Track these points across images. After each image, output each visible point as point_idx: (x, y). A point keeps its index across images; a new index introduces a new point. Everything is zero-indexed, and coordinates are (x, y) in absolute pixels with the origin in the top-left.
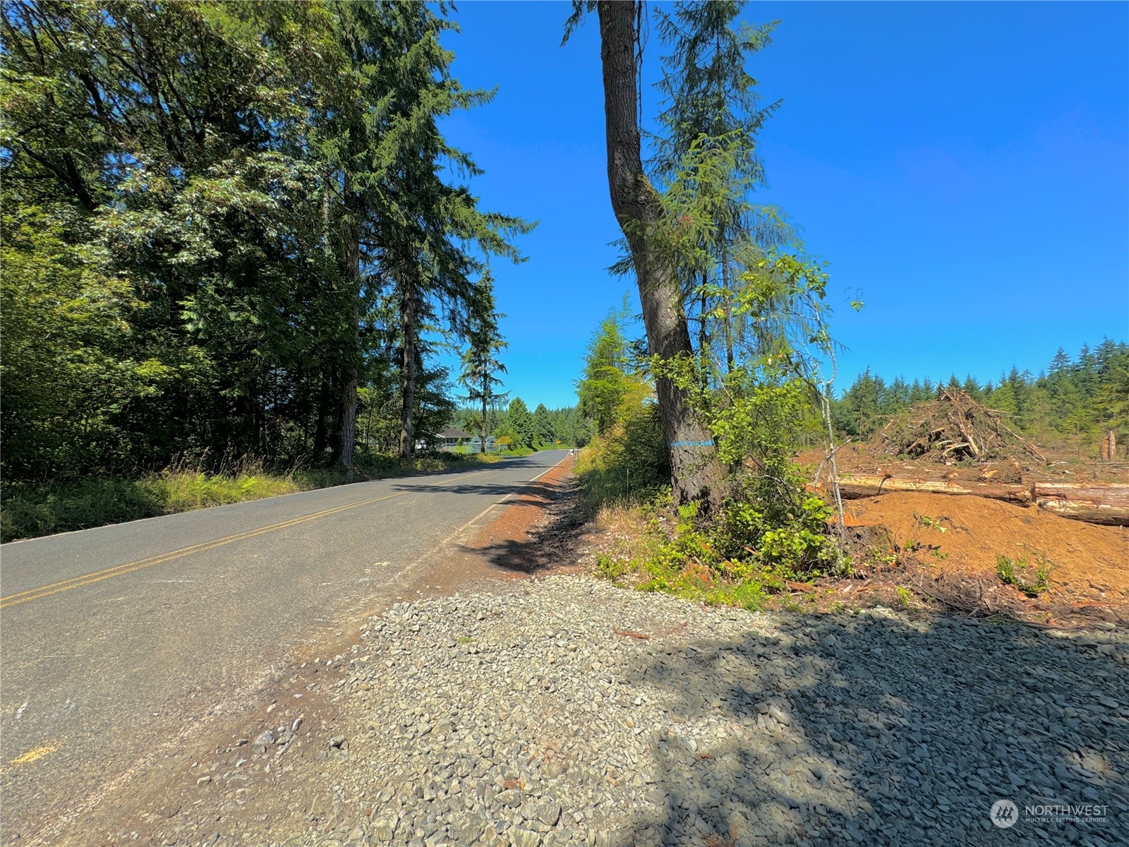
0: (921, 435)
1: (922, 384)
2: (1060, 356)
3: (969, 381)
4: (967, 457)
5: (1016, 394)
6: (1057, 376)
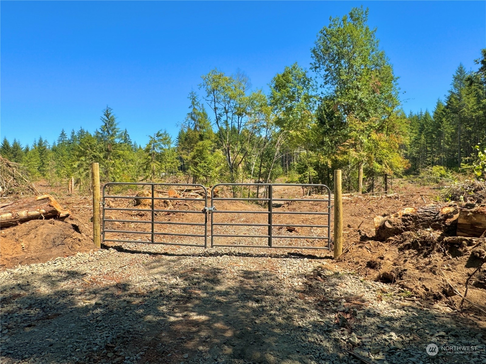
5: (41, 154)
6: (61, 145)
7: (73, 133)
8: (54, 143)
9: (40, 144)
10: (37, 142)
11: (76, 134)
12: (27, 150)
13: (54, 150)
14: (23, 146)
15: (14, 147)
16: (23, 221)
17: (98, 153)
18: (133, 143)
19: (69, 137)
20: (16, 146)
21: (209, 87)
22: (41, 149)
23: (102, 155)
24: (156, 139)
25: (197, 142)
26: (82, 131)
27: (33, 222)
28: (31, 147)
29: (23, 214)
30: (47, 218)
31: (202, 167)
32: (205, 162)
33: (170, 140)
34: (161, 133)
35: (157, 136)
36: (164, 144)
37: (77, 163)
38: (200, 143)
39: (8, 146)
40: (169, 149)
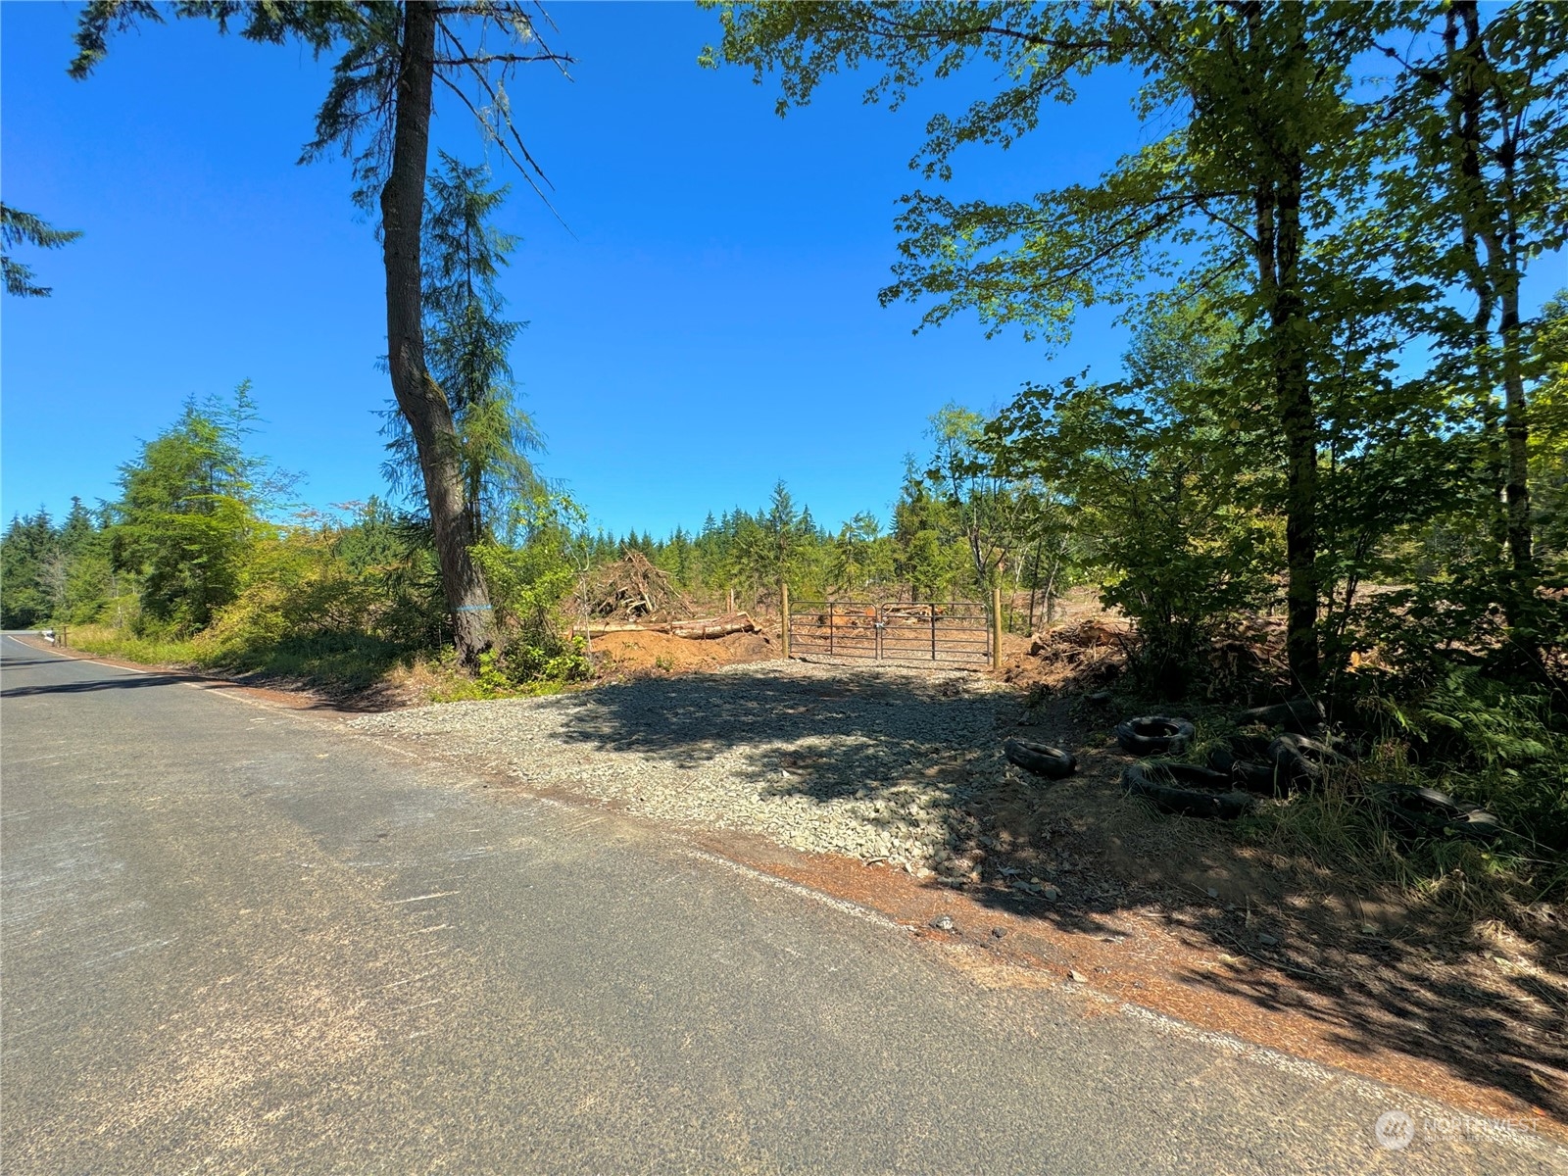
0: (610, 594)
1: (605, 537)
2: (710, 519)
3: (646, 537)
4: (644, 613)
5: (681, 552)
6: (708, 537)
7: (725, 516)
8: (698, 534)
9: (678, 537)
10: (675, 533)
11: (729, 517)
12: (661, 546)
13: (698, 545)
14: (655, 541)
15: (644, 543)
16: (729, 633)
17: (766, 552)
18: (818, 529)
19: (718, 523)
20: (647, 542)
21: (941, 434)
22: (679, 541)
23: (772, 555)
24: (854, 525)
25: (916, 532)
26: (738, 512)
27: (736, 634)
28: (666, 542)
29: (729, 627)
30: (747, 631)
31: (925, 573)
32: (929, 565)
33: (876, 526)
34: (861, 516)
35: (856, 521)
36: (868, 534)
37: (738, 567)
38: (921, 534)
39: (636, 542)
40: (874, 542)
